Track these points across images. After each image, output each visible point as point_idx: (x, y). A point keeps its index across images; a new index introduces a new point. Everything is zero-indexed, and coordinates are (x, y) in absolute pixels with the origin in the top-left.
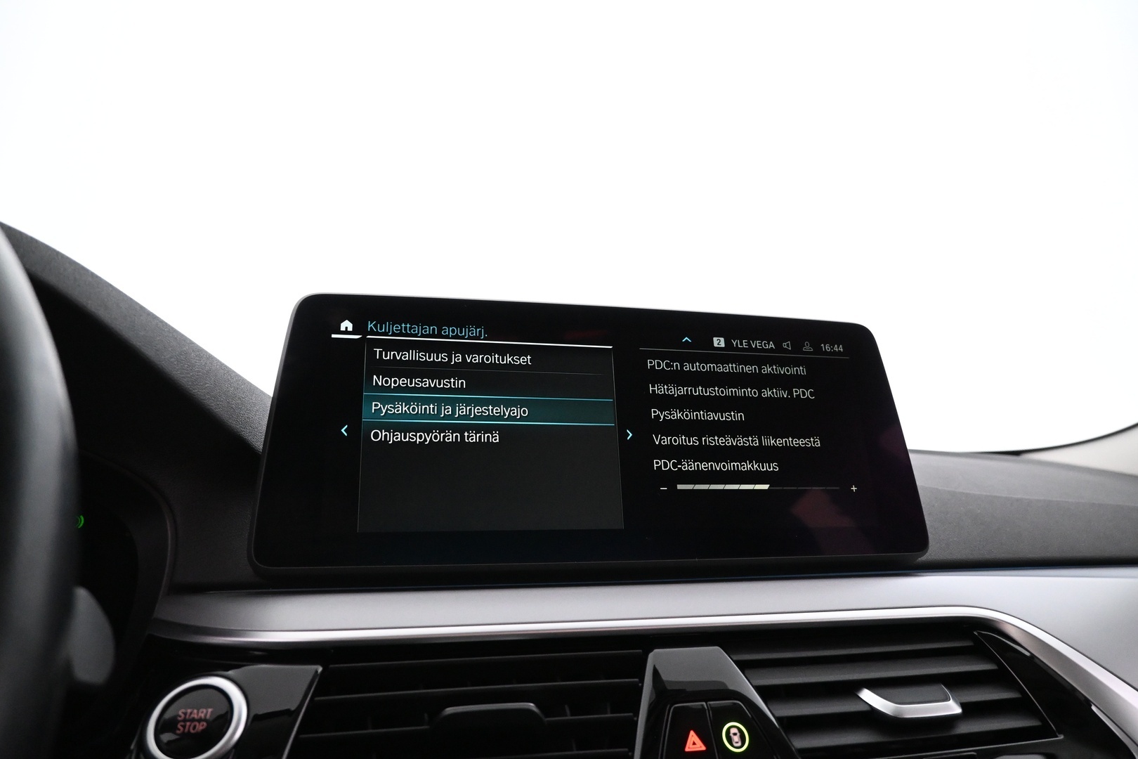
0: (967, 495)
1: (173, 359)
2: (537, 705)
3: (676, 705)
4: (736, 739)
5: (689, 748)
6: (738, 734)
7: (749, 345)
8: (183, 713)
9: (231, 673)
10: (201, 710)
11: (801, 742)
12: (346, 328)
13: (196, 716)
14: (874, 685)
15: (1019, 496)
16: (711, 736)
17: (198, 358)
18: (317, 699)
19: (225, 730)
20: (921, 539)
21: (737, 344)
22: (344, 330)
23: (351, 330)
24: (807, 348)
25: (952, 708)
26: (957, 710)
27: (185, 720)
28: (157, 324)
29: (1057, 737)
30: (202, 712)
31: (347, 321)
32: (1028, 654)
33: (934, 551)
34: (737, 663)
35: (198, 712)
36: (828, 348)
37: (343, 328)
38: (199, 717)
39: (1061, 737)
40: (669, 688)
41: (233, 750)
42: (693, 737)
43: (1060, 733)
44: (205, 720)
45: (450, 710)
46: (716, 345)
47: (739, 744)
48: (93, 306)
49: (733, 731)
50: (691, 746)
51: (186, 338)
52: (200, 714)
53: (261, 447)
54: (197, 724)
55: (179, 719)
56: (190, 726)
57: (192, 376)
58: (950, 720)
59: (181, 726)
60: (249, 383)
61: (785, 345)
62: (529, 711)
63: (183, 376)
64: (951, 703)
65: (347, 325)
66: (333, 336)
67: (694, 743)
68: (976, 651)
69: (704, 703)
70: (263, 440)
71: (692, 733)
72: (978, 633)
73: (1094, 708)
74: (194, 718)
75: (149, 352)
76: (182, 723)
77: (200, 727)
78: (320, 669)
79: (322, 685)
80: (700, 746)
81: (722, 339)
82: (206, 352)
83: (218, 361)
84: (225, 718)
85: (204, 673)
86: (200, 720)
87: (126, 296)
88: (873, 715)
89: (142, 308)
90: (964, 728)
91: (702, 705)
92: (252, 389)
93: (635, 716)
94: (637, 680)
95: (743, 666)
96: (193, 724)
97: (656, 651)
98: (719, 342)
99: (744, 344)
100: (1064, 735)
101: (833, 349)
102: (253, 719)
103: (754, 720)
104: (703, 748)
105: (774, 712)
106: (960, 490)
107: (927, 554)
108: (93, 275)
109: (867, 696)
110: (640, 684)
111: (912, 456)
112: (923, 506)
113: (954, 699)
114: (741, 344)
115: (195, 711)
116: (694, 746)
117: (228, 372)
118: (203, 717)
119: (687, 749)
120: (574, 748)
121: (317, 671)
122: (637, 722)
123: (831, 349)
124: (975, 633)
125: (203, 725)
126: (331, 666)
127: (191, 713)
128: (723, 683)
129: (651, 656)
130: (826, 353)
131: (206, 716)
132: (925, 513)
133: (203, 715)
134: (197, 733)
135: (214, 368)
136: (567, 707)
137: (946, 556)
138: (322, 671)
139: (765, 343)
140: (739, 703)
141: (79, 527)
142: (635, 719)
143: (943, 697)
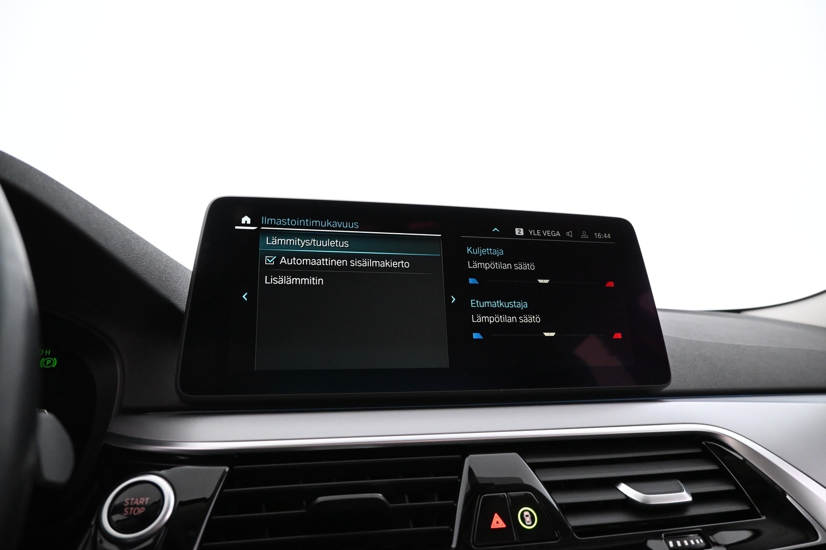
0: (700, 342)
2: (384, 496)
3: (484, 495)
4: (528, 519)
5: (494, 525)
6: (530, 516)
7: (542, 233)
8: (128, 501)
9: (162, 472)
10: (141, 499)
11: (575, 522)
12: (246, 222)
14: (629, 480)
15: (738, 343)
16: (510, 518)
18: (225, 490)
19: (158, 513)
20: (666, 375)
21: (533, 233)
22: (244, 223)
23: (249, 223)
24: (584, 236)
25: (685, 497)
26: (689, 498)
27: (129, 506)
28: (106, 219)
29: (761, 517)
30: (142, 500)
31: (246, 216)
32: (741, 458)
33: (674, 384)
34: (529, 464)
35: (139, 500)
36: (599, 236)
38: (139, 504)
39: (764, 518)
40: (481, 482)
41: (165, 528)
42: (497, 518)
43: (763, 515)
44: (144, 506)
45: (321, 499)
46: (517, 234)
47: (530, 523)
48: (58, 206)
49: (526, 513)
50: (495, 524)
51: (128, 229)
52: (140, 502)
53: (185, 308)
54: (138, 508)
55: (126, 505)
56: (133, 510)
57: (133, 257)
58: (683, 506)
59: (127, 510)
60: (175, 261)
61: (568, 234)
62: (378, 500)
64: (685, 493)
65: (246, 219)
66: (236, 227)
67: (498, 522)
68: (705, 456)
69: (505, 494)
70: (185, 303)
71: (496, 515)
72: (705, 443)
73: (788, 497)
74: (136, 504)
75: (101, 240)
76: (128, 508)
77: (140, 511)
78: (227, 469)
79: (229, 481)
80: (502, 525)
81: (522, 230)
83: (152, 246)
84: (159, 504)
85: (143, 472)
86: (140, 506)
87: (83, 199)
88: (627, 502)
89: (95, 208)
90: (693, 512)
91: (504, 495)
92: (178, 266)
93: (455, 503)
94: (457, 477)
95: (534, 467)
96: (135, 509)
97: (470, 456)
98: (519, 232)
99: (538, 233)
100: (766, 517)
101: (603, 236)
102: (179, 505)
103: (541, 505)
104: (504, 526)
105: (556, 500)
106: (695, 339)
107: (670, 386)
108: (57, 183)
109: (624, 488)
110: (459, 480)
111: (659, 313)
112: (667, 350)
113: (688, 492)
114: (536, 233)
115: (137, 499)
116: (498, 524)
117: (159, 254)
118: (142, 504)
119: (492, 527)
120: (411, 525)
121: (225, 471)
122: (456, 507)
123: (602, 236)
124: (703, 443)
125: (142, 510)
126: (235, 467)
127: (134, 501)
128: (520, 479)
129: (467, 460)
130: (598, 239)
131: (144, 503)
132: (669, 356)
133: (142, 502)
134: (138, 516)
135: (149, 251)
136: (406, 497)
137: (683, 387)
138: (229, 471)
139: (553, 232)
140: (531, 493)
141: (54, 366)
142: (456, 505)
143: (678, 489)
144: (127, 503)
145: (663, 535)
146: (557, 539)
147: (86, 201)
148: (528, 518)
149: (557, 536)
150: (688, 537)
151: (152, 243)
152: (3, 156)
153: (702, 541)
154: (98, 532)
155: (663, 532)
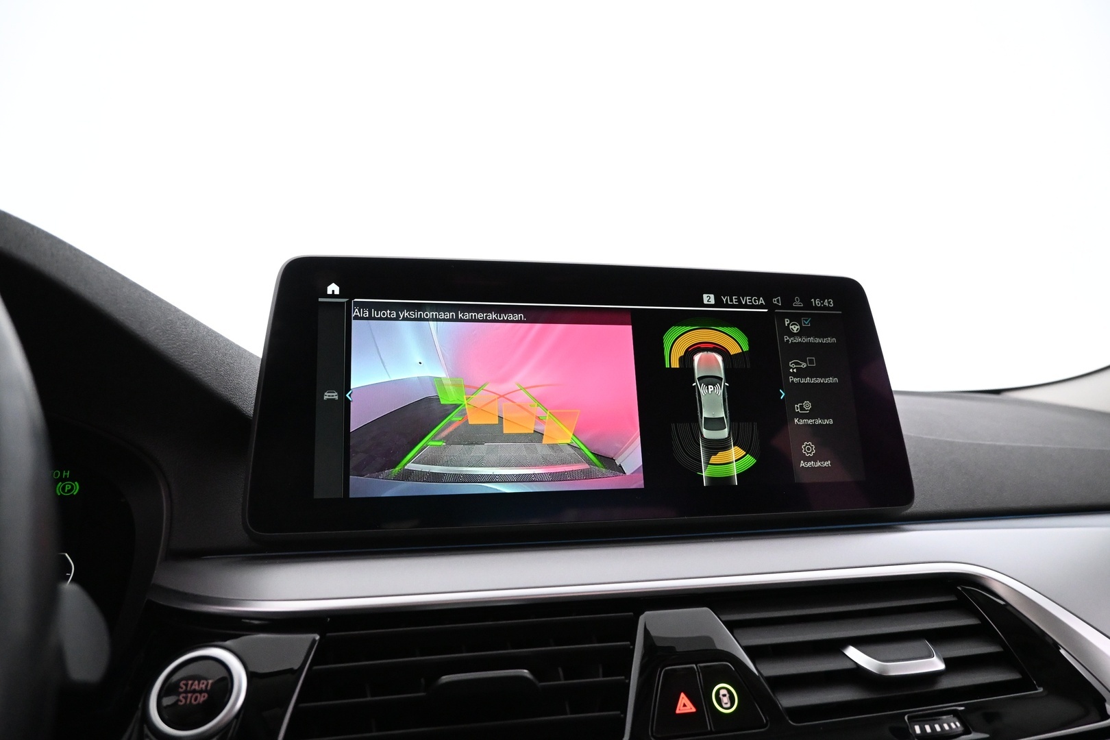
0: (951, 443)
1: (157, 331)
2: (531, 672)
3: (667, 668)
4: (725, 700)
5: (680, 710)
6: (728, 695)
7: (739, 301)
8: (184, 684)
9: (228, 643)
10: (202, 681)
11: (788, 701)
12: (333, 291)
13: (197, 688)
14: (859, 642)
15: (1002, 443)
16: (701, 698)
17: (183, 327)
18: (315, 668)
19: (226, 700)
20: (907, 493)
21: (727, 300)
22: (331, 293)
23: (338, 293)
24: (797, 303)
25: (935, 664)
26: (940, 666)
27: (186, 692)
29: (1037, 690)
30: (203, 683)
31: (333, 284)
32: (1002, 603)
33: (919, 504)
34: (725, 623)
35: (199, 684)
36: (818, 303)
37: (329, 292)
38: (200, 689)
39: (1041, 690)
40: (659, 644)
41: (235, 720)
42: (683, 699)
43: (1039, 687)
44: (206, 691)
45: (445, 679)
46: (705, 302)
47: (729, 705)
48: (72, 281)
49: (723, 692)
50: (682, 708)
52: (201, 686)
53: (252, 412)
54: (198, 695)
55: (181, 690)
56: (192, 697)
57: (179, 346)
58: (933, 676)
61: (775, 301)
62: (523, 678)
63: (169, 346)
64: (935, 659)
65: (333, 288)
66: (320, 300)
67: (685, 705)
68: (962, 606)
69: (694, 666)
70: (253, 405)
71: (682, 695)
72: (962, 588)
73: (1062, 651)
74: (195, 689)
75: (133, 325)
76: (184, 695)
77: (202, 698)
78: (318, 637)
79: (322, 653)
80: (690, 708)
81: (712, 296)
82: (192, 319)
83: (205, 327)
84: (225, 683)
85: (201, 645)
86: (201, 692)
87: (107, 267)
88: (858, 673)
89: (124, 279)
90: (946, 683)
91: (693, 668)
92: (240, 353)
93: (626, 679)
94: (629, 643)
95: (732, 626)
96: (194, 696)
97: (647, 613)
98: (709, 299)
99: (734, 300)
100: (1043, 687)
101: (823, 303)
103: (737, 676)
104: (694, 710)
106: (944, 438)
107: (913, 506)
108: (71, 248)
109: (853, 653)
110: (631, 647)
111: (896, 398)
112: (909, 456)
113: (938, 656)
114: (731, 301)
115: (196, 682)
116: (685, 708)
117: (215, 337)
118: (204, 688)
119: (678, 712)
120: (568, 709)
121: (314, 641)
122: (629, 684)
123: (821, 304)
124: (959, 588)
125: (204, 697)
126: (328, 634)
127: (192, 685)
128: (709, 640)
129: (641, 619)
130: (816, 308)
131: (207, 686)
132: (910, 464)
133: (204, 686)
134: (199, 704)
135: (200, 335)
136: (560, 670)
137: (930, 507)
138: (320, 639)
139: (755, 299)
140: (727, 663)
141: (75, 494)
142: (627, 681)
143: (927, 654)
144: (182, 688)
145: (906, 718)
146: (764, 726)
147: (112, 270)
149: (765, 721)
150: (939, 719)
151: (204, 323)
153: (958, 724)
154: (145, 726)
155: (906, 713)
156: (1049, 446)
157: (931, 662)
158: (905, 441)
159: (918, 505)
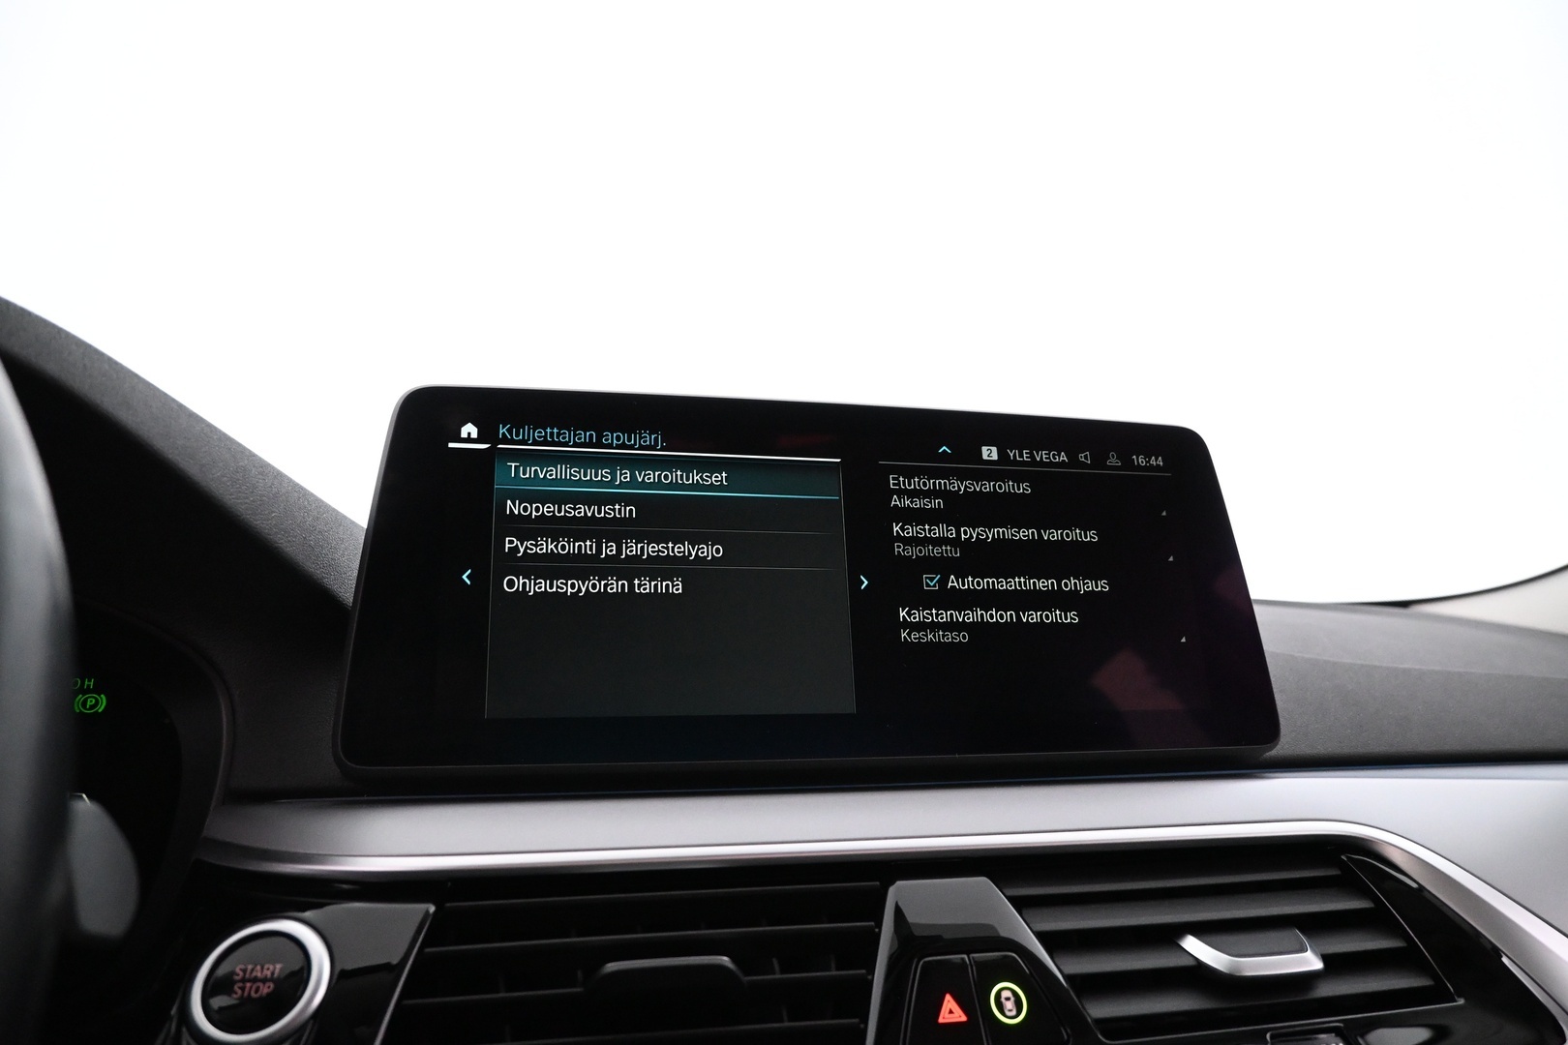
2: (733, 960)
3: (925, 959)
4: (1009, 1005)
5: (944, 1017)
6: (1012, 999)
7: (1032, 457)
8: (241, 970)
9: (308, 914)
10: (267, 966)
11: (1099, 1010)
12: (469, 434)
13: (259, 975)
14: (1201, 930)
15: (1406, 666)
16: (975, 1002)
17: (260, 476)
18: (428, 950)
19: (299, 994)
20: (1269, 726)
21: (1015, 454)
22: (466, 436)
23: (476, 436)
24: (1113, 461)
25: (1309, 961)
26: (1317, 965)
27: (244, 980)
29: (1456, 1001)
30: (268, 969)
31: (470, 424)
32: (1415, 885)
33: (1287, 744)
34: (1011, 899)
35: (262, 969)
36: (1141, 461)
37: (464, 435)
38: (263, 977)
39: (1462, 1001)
40: (917, 932)
41: (311, 1022)
42: (949, 1002)
43: (1459, 997)
44: (272, 980)
45: (612, 967)
46: (985, 457)
47: (1014, 1013)
48: (109, 403)
49: (1006, 994)
50: (947, 1015)
52: (265, 972)
53: (351, 600)
54: (261, 985)
55: (237, 978)
56: (251, 988)
57: (254, 501)
58: (1307, 979)
59: (239, 987)
60: (334, 510)
61: (1081, 457)
62: (721, 968)
64: (1309, 955)
65: (469, 430)
66: (451, 445)
67: (951, 1012)
68: (1346, 883)
69: (965, 956)
70: (353, 589)
71: (948, 997)
72: (1347, 857)
73: (1505, 960)
74: (256, 977)
75: (192, 468)
76: (241, 985)
77: (266, 989)
78: (432, 909)
79: (435, 931)
80: (959, 1016)
81: (994, 449)
83: (290, 481)
84: (301, 975)
85: (270, 915)
86: (264, 980)
87: (158, 390)
88: (1200, 973)
89: (181, 407)
90: (1325, 990)
91: (963, 959)
92: (339, 520)
93: (869, 974)
94: (872, 924)
95: (1021, 904)
96: (255, 986)
97: (899, 883)
98: (990, 453)
99: (1025, 455)
100: (1466, 999)
102: (339, 978)
103: (1033, 978)
104: (964, 1018)
105: (1062, 967)
106: (1325, 657)
107: (1278, 747)
108: (110, 360)
109: (1192, 945)
110: (877, 930)
111: (1257, 609)
112: (1273, 679)
113: (1314, 951)
114: (1021, 456)
115: (259, 967)
116: (951, 1015)
117: (304, 496)
118: (269, 976)
119: (941, 1020)
120: (785, 1018)
121: (427, 912)
122: (871, 983)
123: (1147, 462)
124: (1343, 857)
125: (269, 987)
126: (447, 905)
127: (252, 970)
128: (992, 928)
129: (892, 890)
130: (1139, 468)
131: (273, 974)
132: (1275, 690)
133: (269, 973)
134: (261, 998)
135: (283, 491)
136: (775, 962)
137: (1304, 749)
138: (435, 912)
139: (1054, 455)
140: (1014, 955)
141: (100, 711)
142: (870, 977)
143: (1298, 947)
144: (238, 975)
145: (1268, 1036)
146: (1064, 1044)
147: (166, 394)
148: (1009, 1003)
149: (1066, 1037)
150: (1316, 1038)
151: (289, 475)
152: (8, 309)
154: (184, 1029)
155: (1268, 1030)
156: (1473, 671)
157: (1304, 958)
158: (1268, 660)
159: (1284, 746)
